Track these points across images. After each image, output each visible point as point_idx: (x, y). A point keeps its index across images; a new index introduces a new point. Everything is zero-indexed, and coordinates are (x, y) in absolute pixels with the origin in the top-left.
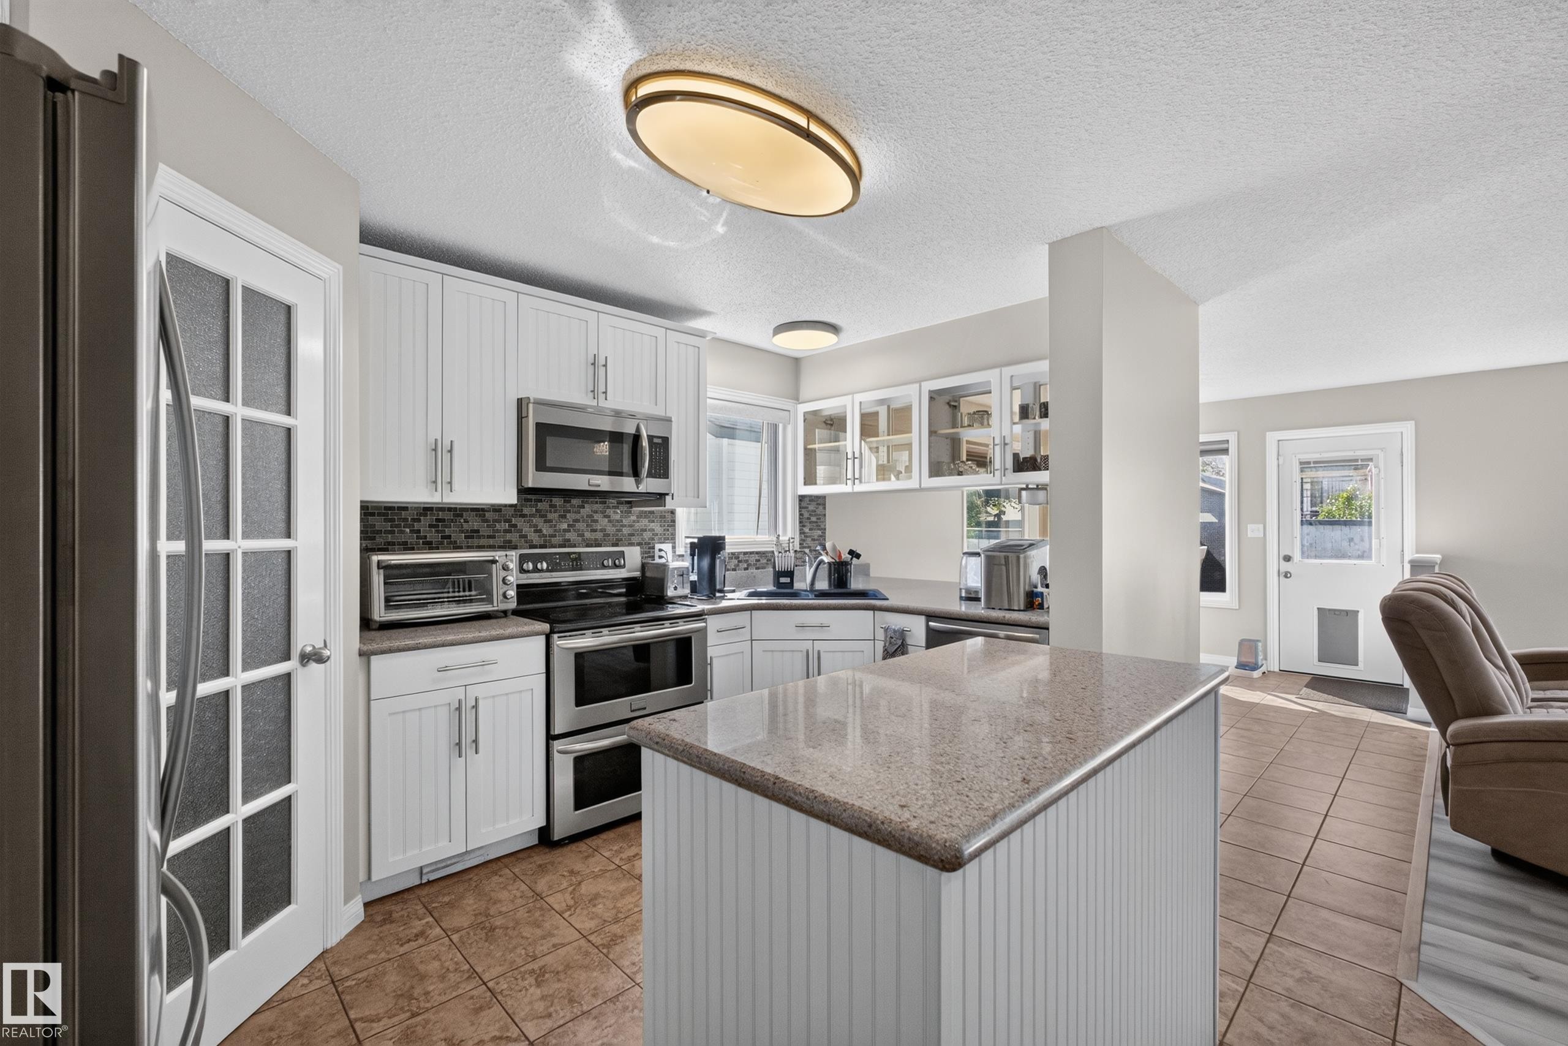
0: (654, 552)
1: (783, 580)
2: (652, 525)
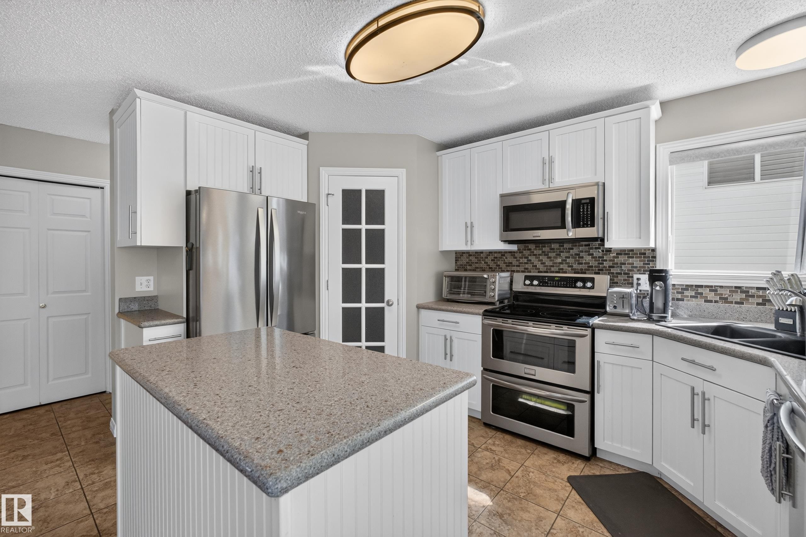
0: (632, 280)
1: (783, 321)
2: (631, 260)
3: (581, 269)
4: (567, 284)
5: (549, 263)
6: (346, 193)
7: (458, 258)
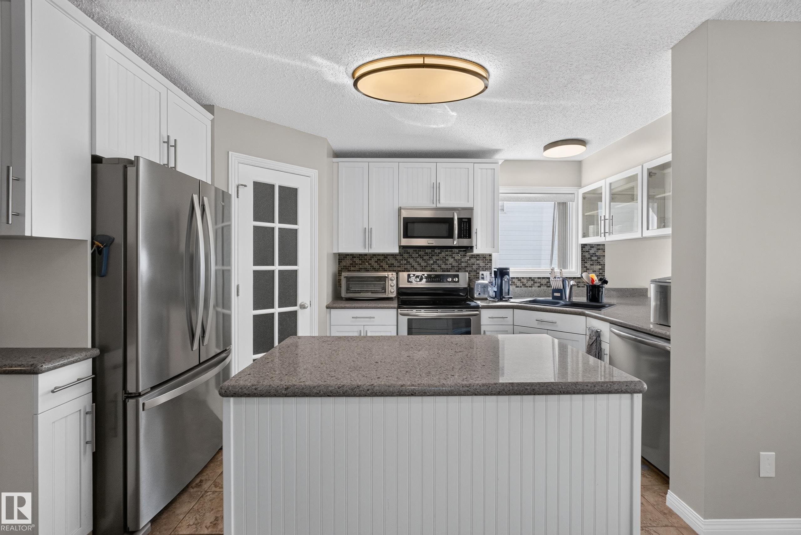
0: (479, 275)
1: (556, 294)
2: (478, 262)
3: (447, 269)
4: (440, 280)
5: (423, 264)
6: (257, 185)
7: (341, 259)
